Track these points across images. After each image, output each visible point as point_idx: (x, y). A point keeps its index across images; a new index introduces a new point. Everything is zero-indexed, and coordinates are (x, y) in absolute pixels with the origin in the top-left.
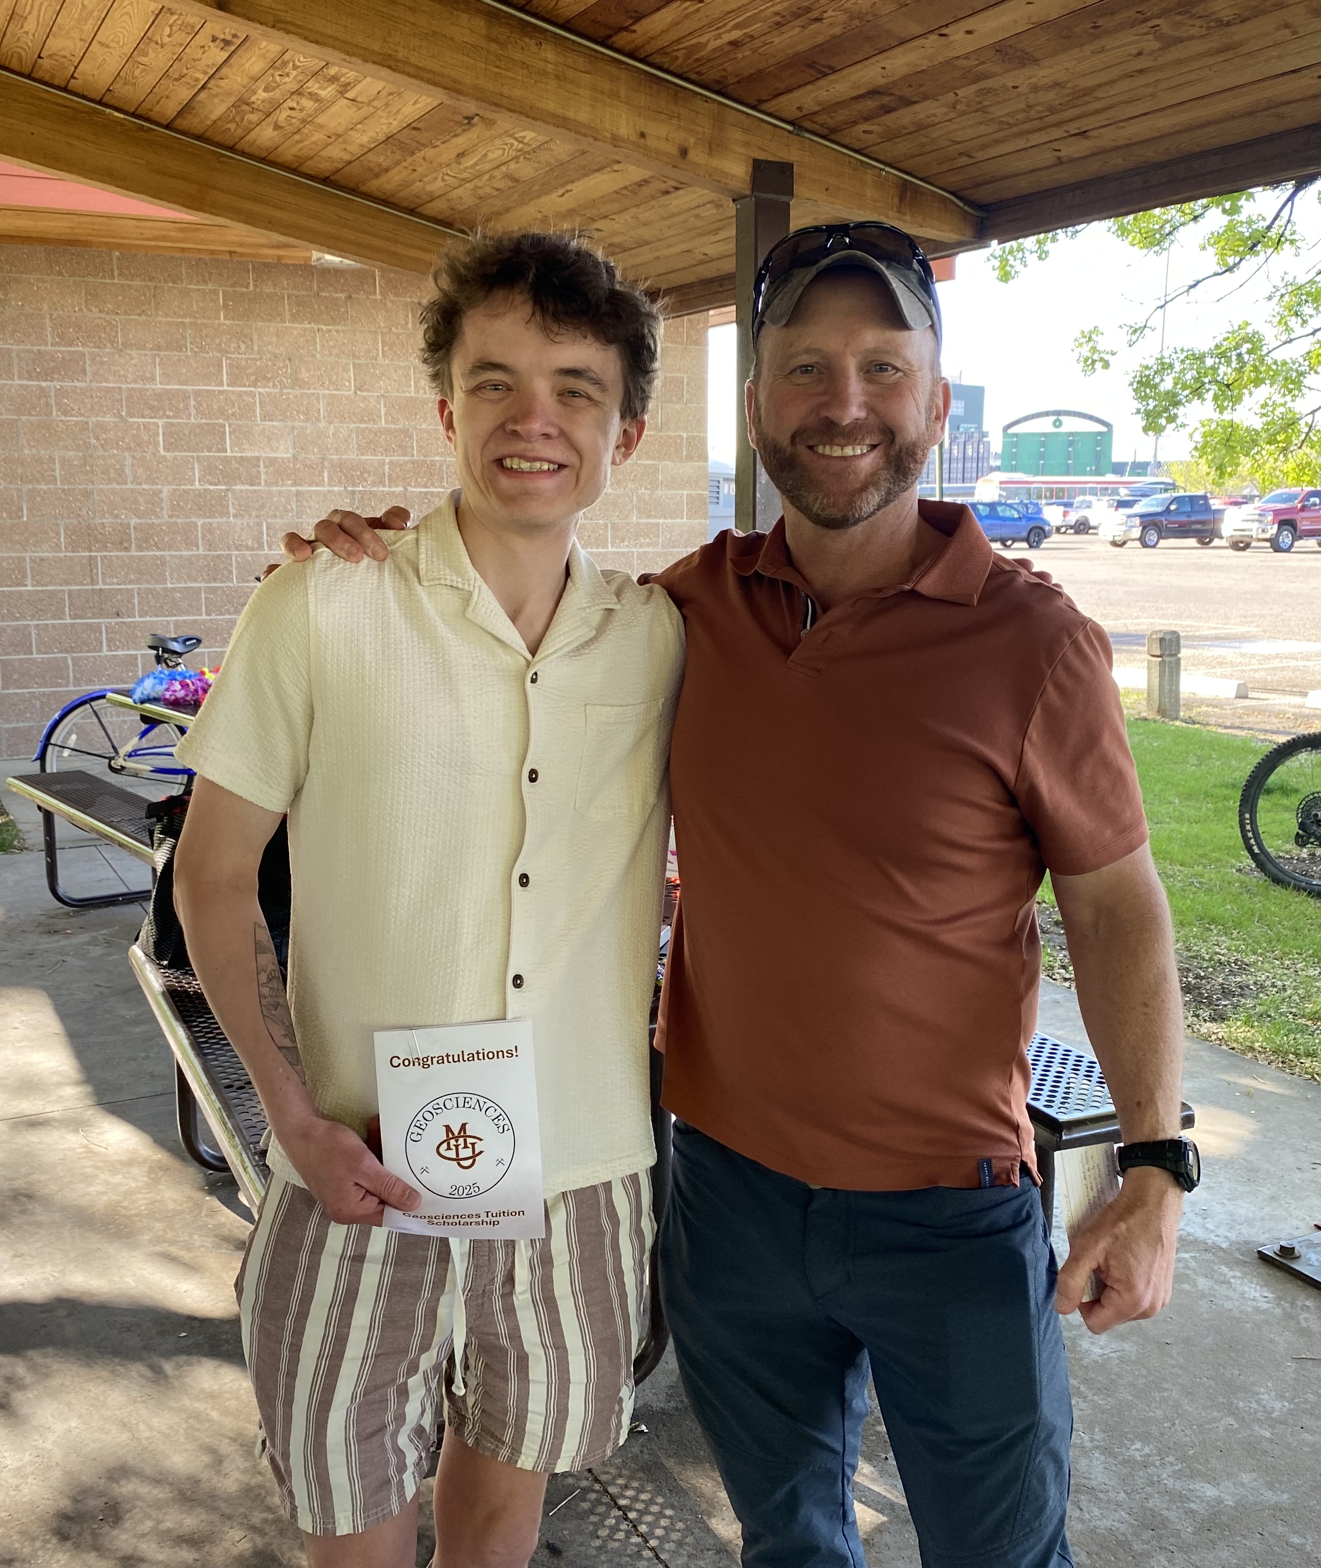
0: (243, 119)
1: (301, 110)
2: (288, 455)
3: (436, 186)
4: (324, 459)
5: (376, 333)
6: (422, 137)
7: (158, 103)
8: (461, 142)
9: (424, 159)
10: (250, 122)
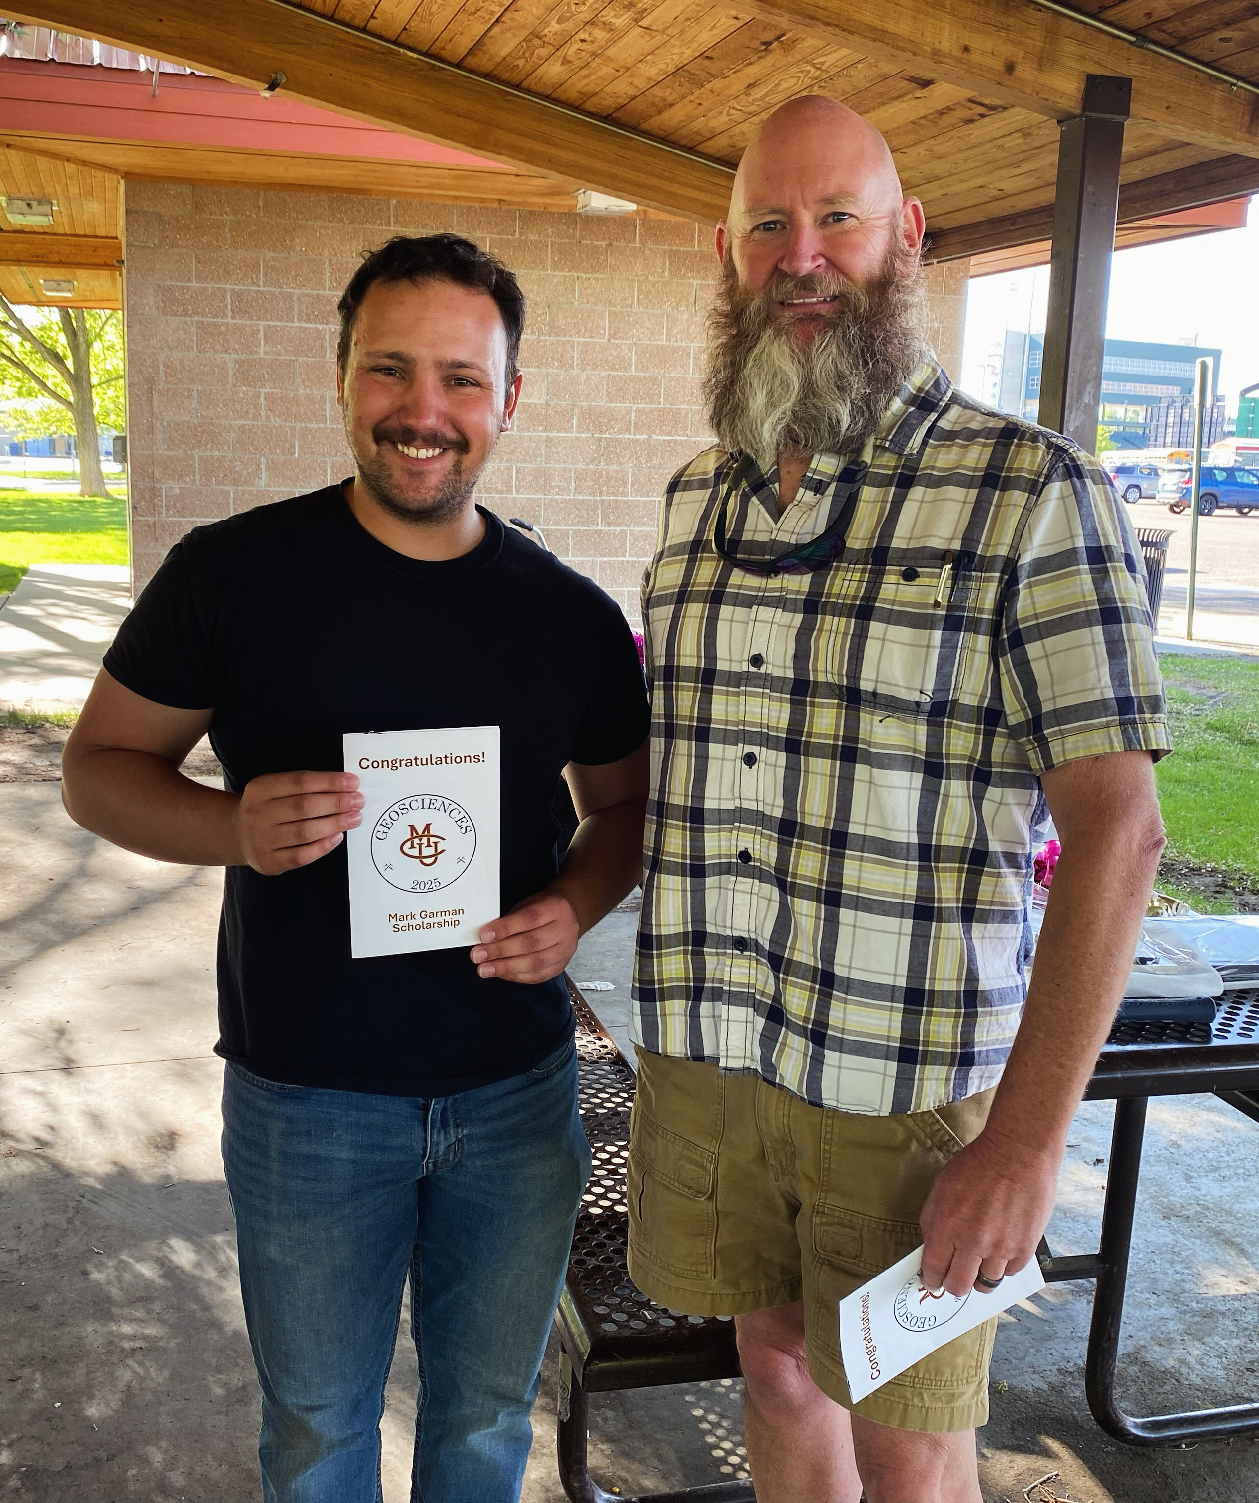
0: (532, 54)
1: (593, 42)
2: (542, 401)
3: (719, 121)
4: (574, 405)
5: (633, 280)
6: (713, 67)
7: (450, 40)
8: (754, 71)
9: (712, 91)
10: (539, 58)
